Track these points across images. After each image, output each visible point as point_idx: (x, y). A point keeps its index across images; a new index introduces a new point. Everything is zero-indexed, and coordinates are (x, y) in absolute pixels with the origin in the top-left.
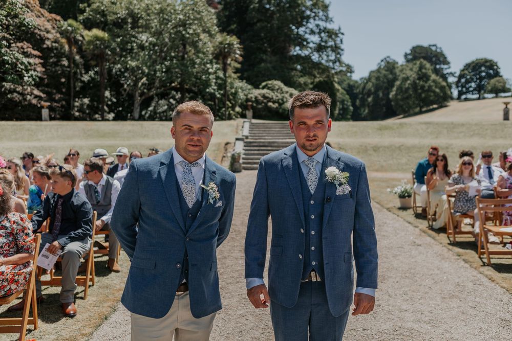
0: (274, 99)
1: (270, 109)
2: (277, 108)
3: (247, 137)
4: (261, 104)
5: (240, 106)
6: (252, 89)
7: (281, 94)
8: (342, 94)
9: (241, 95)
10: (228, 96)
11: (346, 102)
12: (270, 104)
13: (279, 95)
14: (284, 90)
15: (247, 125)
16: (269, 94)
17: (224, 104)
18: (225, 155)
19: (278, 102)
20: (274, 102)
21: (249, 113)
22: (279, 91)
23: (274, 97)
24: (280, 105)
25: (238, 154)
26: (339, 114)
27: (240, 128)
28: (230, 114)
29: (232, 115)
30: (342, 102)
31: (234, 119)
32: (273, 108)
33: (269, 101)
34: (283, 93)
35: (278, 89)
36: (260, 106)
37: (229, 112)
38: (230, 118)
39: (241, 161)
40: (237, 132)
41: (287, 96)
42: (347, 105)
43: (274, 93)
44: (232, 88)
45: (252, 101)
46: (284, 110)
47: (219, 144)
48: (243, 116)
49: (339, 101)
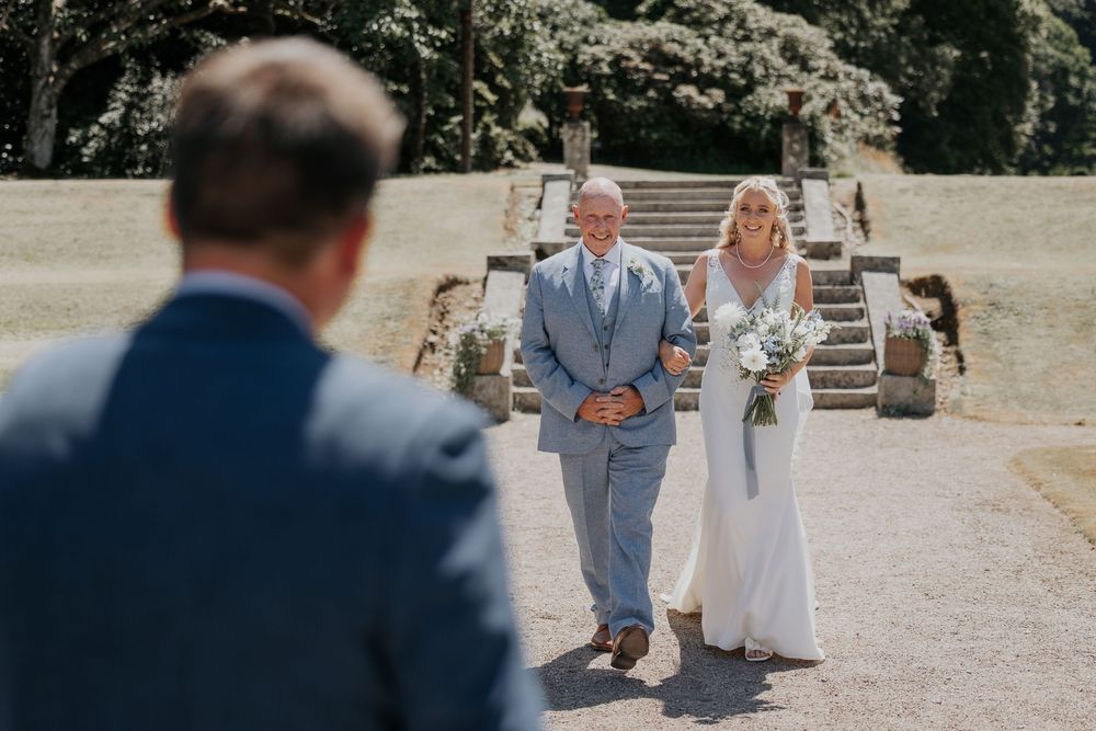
0: (705, 70)
1: (683, 116)
2: (718, 107)
3: (541, 253)
4: (642, 91)
5: (540, 105)
6: (600, 20)
7: (738, 41)
8: (1055, 37)
9: (545, 48)
10: (480, 53)
11: (1074, 81)
12: (686, 91)
13: (729, 47)
14: (751, 23)
15: (558, 194)
16: (683, 44)
17: (459, 92)
18: (432, 338)
19: (724, 83)
20: (705, 83)
21: (580, 137)
22: (731, 27)
23: (706, 58)
24: (735, 94)
25: (491, 334)
26: (1040, 136)
27: (528, 207)
28: (487, 143)
29: (502, 145)
30: (1058, 78)
31: (509, 165)
32: (704, 109)
33: (685, 79)
34: (746, 38)
35: (726, 19)
36: (636, 103)
37: (487, 128)
38: (488, 161)
39: (508, 368)
40: (510, 230)
41: (770, 51)
42: (1078, 93)
43: (706, 38)
44: (498, 13)
45: (595, 81)
46: (756, 119)
47: (410, 286)
48: (552, 150)
49: (1037, 75)
